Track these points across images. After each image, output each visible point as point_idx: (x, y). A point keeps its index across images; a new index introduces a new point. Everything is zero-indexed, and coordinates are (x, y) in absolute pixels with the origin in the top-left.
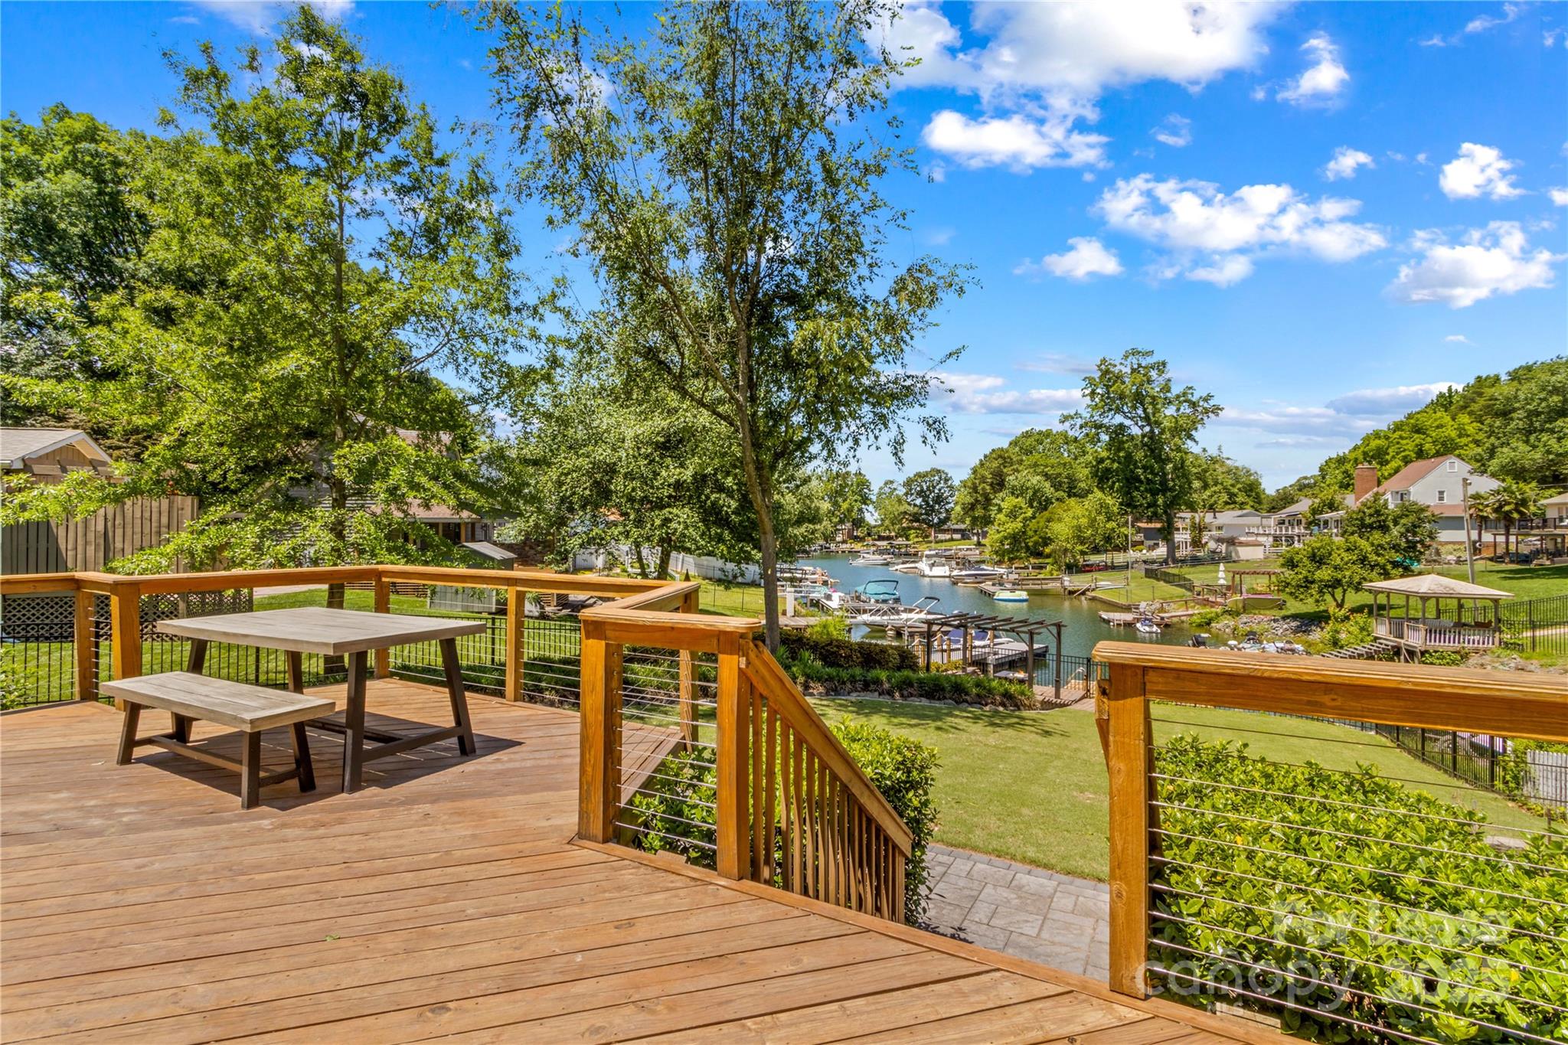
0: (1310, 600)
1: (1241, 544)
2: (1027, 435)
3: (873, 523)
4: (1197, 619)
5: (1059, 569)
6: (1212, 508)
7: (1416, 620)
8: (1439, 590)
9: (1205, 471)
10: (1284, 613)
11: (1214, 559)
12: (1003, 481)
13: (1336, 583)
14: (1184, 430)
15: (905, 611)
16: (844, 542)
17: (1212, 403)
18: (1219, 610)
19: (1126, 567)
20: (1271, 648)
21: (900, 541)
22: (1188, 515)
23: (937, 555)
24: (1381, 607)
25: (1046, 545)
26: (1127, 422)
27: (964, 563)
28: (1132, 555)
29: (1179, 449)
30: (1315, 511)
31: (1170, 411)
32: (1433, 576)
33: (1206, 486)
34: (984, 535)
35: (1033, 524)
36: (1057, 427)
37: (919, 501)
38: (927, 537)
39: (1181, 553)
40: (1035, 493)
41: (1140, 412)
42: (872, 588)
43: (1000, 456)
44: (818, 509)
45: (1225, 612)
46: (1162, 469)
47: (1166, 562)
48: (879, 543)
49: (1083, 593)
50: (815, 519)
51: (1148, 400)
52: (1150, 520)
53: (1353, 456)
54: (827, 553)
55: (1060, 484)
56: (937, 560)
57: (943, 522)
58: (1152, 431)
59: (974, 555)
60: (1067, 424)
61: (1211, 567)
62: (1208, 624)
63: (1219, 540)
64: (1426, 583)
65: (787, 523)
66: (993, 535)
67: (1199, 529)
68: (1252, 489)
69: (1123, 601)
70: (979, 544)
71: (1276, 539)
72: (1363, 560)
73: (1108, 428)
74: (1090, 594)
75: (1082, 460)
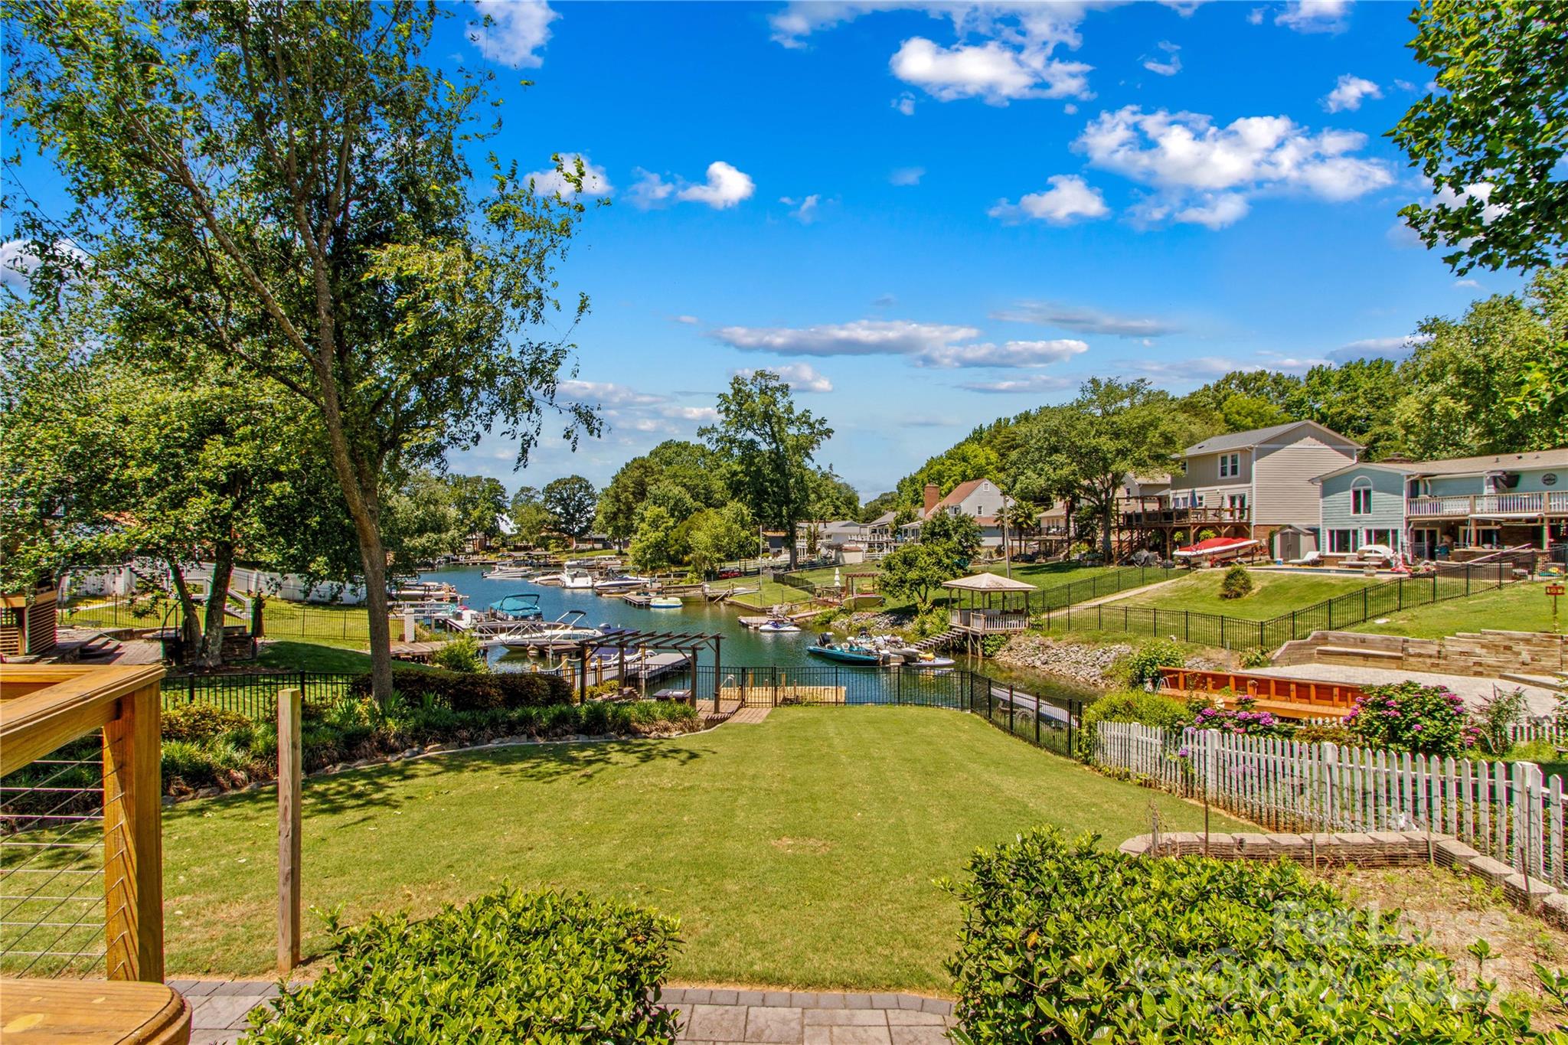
0: (904, 597)
1: (847, 550)
2: (666, 445)
3: (509, 532)
4: (819, 619)
5: (699, 577)
6: (822, 519)
7: (978, 610)
8: (993, 585)
9: (819, 486)
10: (884, 609)
11: (828, 564)
12: (645, 490)
13: (923, 581)
14: (803, 449)
15: (549, 627)
16: (475, 553)
17: (826, 426)
18: (836, 609)
19: (758, 573)
20: (880, 641)
21: (539, 551)
22: (805, 525)
23: (578, 566)
24: (954, 601)
25: (686, 553)
26: (758, 439)
27: (606, 573)
28: (761, 561)
29: (799, 466)
30: (898, 522)
31: (792, 430)
32: (987, 575)
33: (820, 498)
34: (626, 544)
35: (673, 534)
36: (695, 441)
37: (558, 510)
38: (567, 546)
39: (802, 558)
40: (676, 504)
41: (768, 429)
42: (510, 603)
43: (642, 466)
44: (444, 516)
45: (841, 611)
46: (787, 483)
47: (788, 567)
48: (515, 554)
49: (722, 599)
50: (439, 527)
51: (774, 420)
52: (776, 530)
53: (920, 477)
54: (453, 564)
55: (698, 494)
56: (580, 570)
57: (584, 531)
58: (777, 448)
59: (616, 565)
60: (705, 438)
61: (825, 571)
62: (828, 622)
63: (829, 547)
64: (984, 581)
65: (405, 532)
66: (635, 546)
67: (814, 537)
68: (851, 502)
69: (758, 606)
70: (620, 553)
71: (871, 545)
72: (939, 562)
73: (741, 443)
74: (729, 600)
75: (717, 472)
